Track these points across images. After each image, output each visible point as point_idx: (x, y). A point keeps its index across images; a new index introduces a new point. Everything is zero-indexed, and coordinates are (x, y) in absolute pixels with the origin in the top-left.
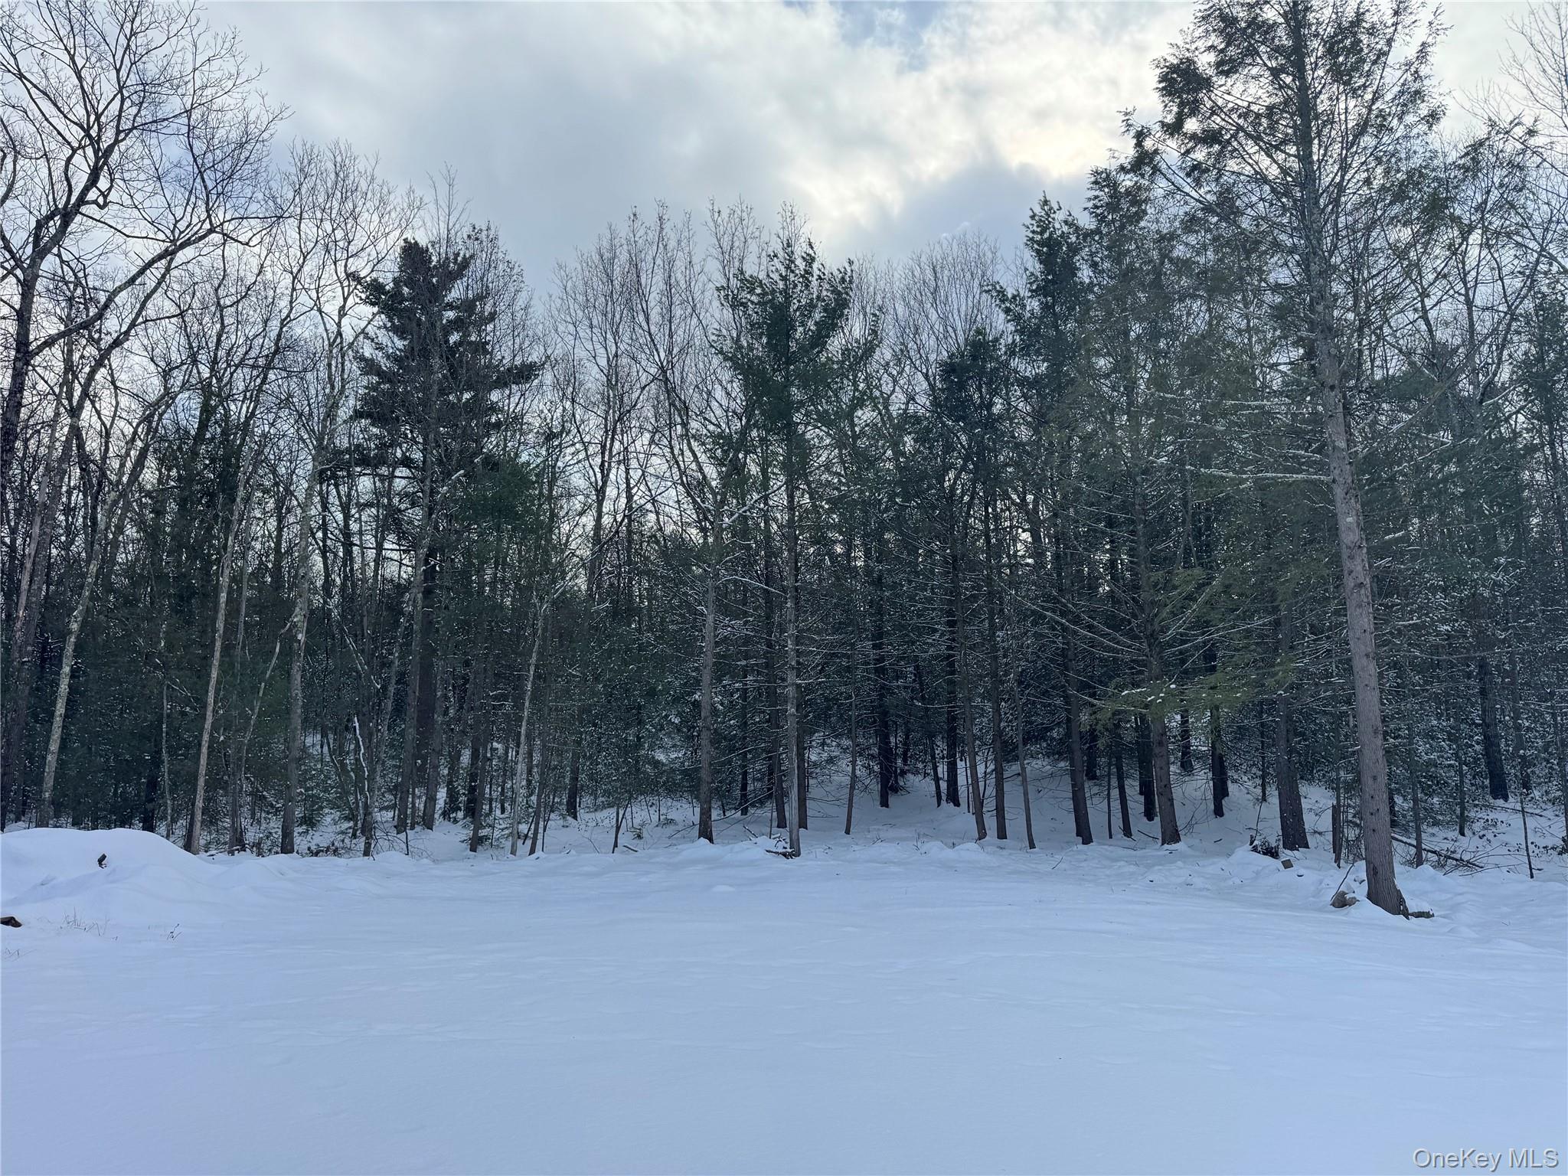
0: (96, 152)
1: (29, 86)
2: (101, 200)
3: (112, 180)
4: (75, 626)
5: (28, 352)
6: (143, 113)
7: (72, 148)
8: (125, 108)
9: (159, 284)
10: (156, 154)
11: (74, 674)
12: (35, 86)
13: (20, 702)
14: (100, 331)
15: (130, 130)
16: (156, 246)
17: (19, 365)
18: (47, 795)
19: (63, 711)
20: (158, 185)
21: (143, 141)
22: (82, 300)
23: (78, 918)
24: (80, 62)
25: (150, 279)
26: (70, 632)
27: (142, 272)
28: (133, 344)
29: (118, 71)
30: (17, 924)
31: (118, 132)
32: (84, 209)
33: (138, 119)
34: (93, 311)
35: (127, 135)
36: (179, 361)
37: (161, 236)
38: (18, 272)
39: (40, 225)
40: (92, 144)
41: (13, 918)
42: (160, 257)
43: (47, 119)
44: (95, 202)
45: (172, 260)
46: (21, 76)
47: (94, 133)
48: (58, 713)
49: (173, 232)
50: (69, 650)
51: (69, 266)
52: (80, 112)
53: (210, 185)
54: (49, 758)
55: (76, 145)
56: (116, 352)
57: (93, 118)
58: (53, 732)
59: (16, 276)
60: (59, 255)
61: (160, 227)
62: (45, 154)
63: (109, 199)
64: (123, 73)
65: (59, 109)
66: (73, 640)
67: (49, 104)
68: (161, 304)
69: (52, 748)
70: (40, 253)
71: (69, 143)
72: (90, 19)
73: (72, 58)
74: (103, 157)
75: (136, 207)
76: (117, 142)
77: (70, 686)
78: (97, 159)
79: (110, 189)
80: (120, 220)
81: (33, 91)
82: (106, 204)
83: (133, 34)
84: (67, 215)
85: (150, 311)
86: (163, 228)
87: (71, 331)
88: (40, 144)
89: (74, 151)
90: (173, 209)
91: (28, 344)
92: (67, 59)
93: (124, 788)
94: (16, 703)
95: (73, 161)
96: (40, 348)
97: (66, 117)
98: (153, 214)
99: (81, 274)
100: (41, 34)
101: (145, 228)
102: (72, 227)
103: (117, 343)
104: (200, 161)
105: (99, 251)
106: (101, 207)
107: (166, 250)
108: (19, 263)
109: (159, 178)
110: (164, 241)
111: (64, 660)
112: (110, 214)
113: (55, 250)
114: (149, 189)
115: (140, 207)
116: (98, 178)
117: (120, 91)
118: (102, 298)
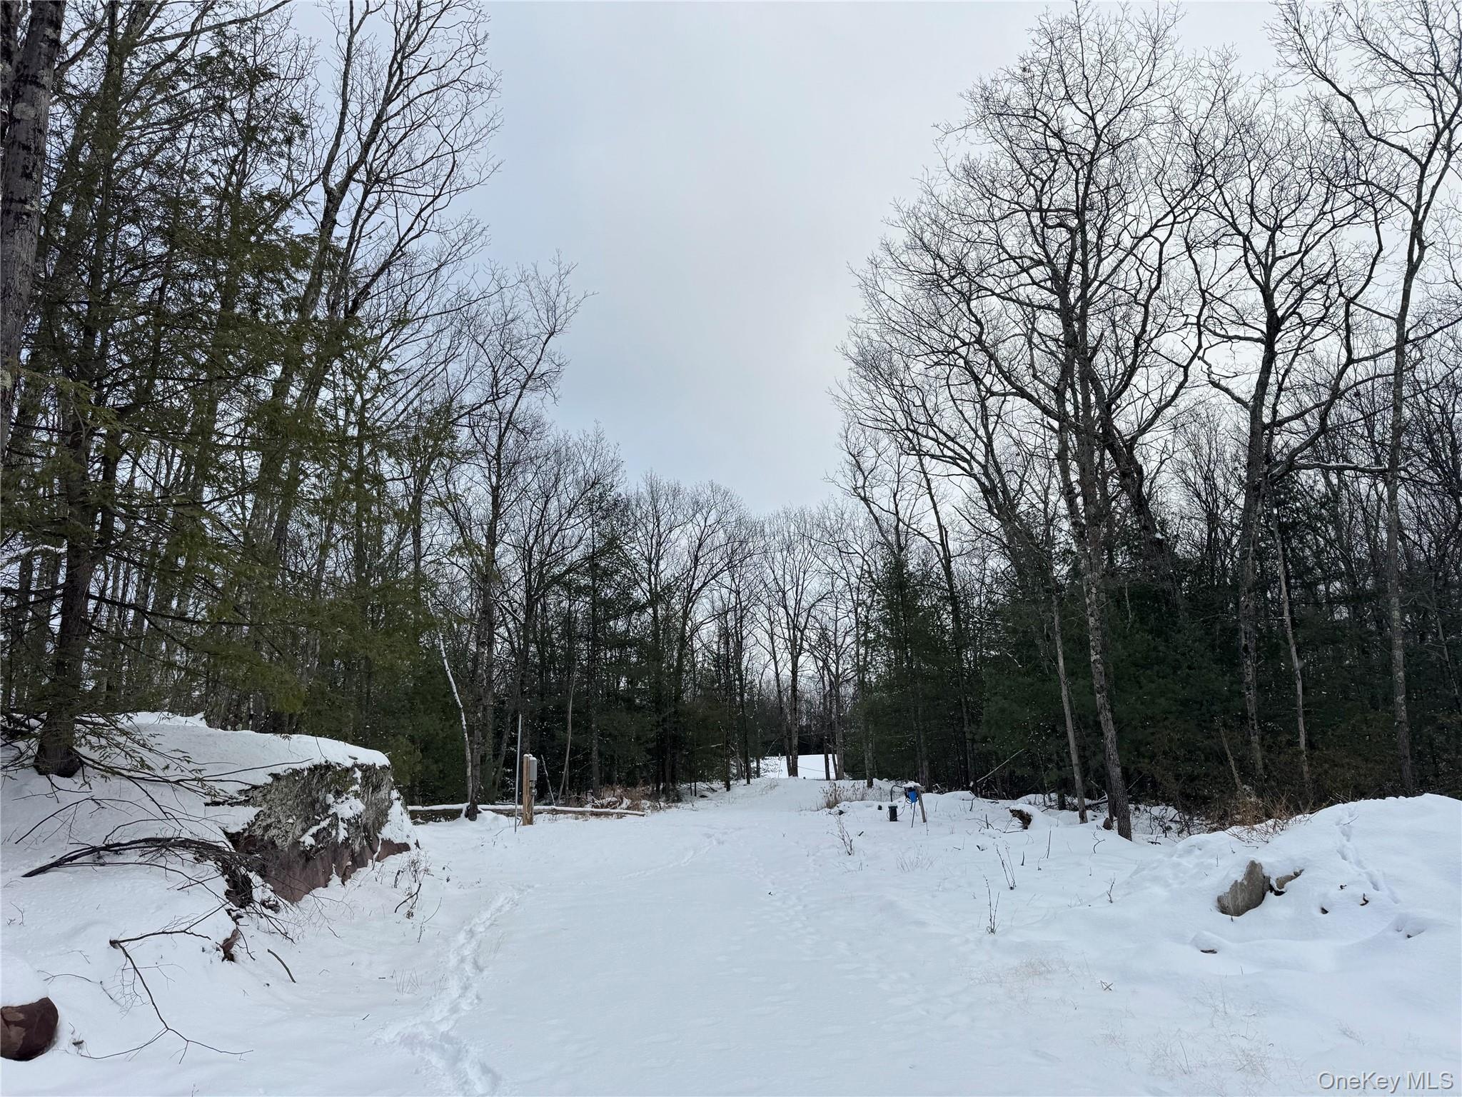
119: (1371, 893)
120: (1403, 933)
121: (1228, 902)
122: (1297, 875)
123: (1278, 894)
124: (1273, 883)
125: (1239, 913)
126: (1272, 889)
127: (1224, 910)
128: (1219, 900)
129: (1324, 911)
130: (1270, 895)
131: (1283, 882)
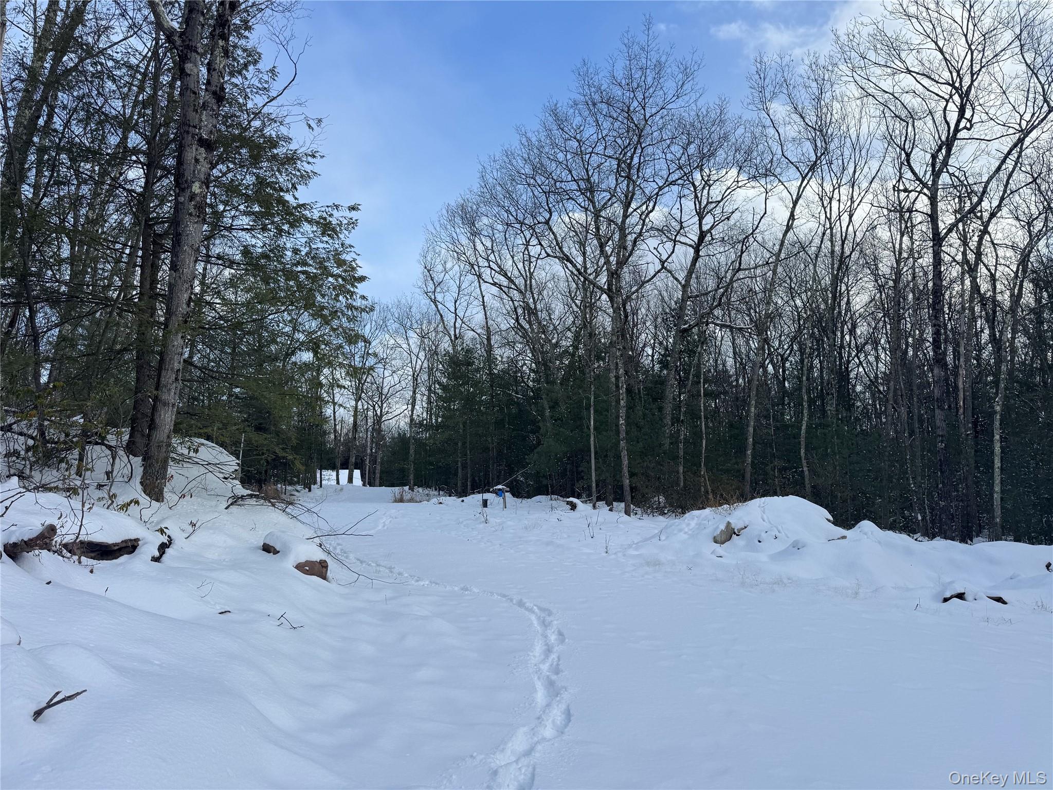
0: (960, 96)
1: (914, 75)
2: (968, 125)
3: (973, 109)
4: (998, 408)
5: (940, 239)
6: (986, 54)
7: (946, 99)
8: (974, 57)
9: (1016, 164)
10: (999, 77)
11: (1002, 440)
12: (918, 73)
13: (970, 460)
14: (981, 211)
15: (980, 70)
16: (1008, 139)
17: (936, 248)
18: (998, 520)
19: (999, 465)
20: (1004, 97)
21: (989, 73)
22: (966, 195)
23: (1044, 604)
24: (941, 43)
25: (1010, 164)
26: (996, 412)
27: (1003, 162)
28: (1005, 211)
29: (966, 36)
30: (1004, 603)
31: (972, 75)
32: (959, 135)
33: (984, 60)
34: (975, 199)
35: (978, 75)
36: (1037, 213)
37: (1011, 131)
38: (925, 190)
39: (934, 157)
40: (957, 92)
41: (1001, 598)
42: (1015, 146)
43: (928, 90)
44: (965, 128)
45: (1022, 144)
46: (909, 72)
47: (957, 85)
48: (996, 466)
49: (1020, 125)
50: (997, 424)
51: (954, 176)
52: (946, 75)
53: (1043, 79)
54: (995, 496)
55: (947, 97)
56: (994, 220)
57: (955, 74)
58: (996, 479)
59: (925, 194)
60: (948, 172)
61: (1009, 125)
62: (930, 112)
63: (973, 121)
64: (970, 36)
65: (932, 79)
66: (998, 417)
67: (927, 80)
68: (1020, 178)
69: (996, 489)
70: (936, 175)
71: (943, 98)
72: (943, 12)
73: (936, 43)
74: (965, 96)
75: (992, 119)
76: (972, 81)
77: (1001, 447)
78: (962, 99)
79: (972, 116)
80: (982, 133)
81: (918, 77)
82: (972, 126)
83: (971, 7)
84: (949, 144)
85: (1012, 186)
86: (1011, 125)
87: (963, 217)
88: (926, 107)
89: (947, 101)
90: (1017, 109)
91: (939, 234)
92: (933, 46)
93: (1047, 517)
94: (967, 460)
95: (948, 108)
96: (947, 234)
97: (937, 82)
98: (1003, 119)
99: (963, 178)
100: (916, 39)
101: (999, 131)
102: (954, 149)
103: (993, 215)
104: (1032, 67)
105: (972, 158)
106: (969, 129)
107: (1019, 139)
108: (925, 185)
109: (1004, 92)
110: (1014, 134)
111: (995, 431)
112: (976, 132)
113: (945, 170)
114: (999, 103)
115: (994, 117)
116: (965, 111)
117: (970, 48)
118: (979, 189)
119: (778, 534)
120: (796, 548)
121: (719, 539)
122: (745, 527)
123: (738, 535)
124: (736, 531)
125: (723, 543)
126: (735, 533)
127: (716, 542)
128: (714, 538)
129: (760, 542)
130: (734, 536)
131: (739, 530)
